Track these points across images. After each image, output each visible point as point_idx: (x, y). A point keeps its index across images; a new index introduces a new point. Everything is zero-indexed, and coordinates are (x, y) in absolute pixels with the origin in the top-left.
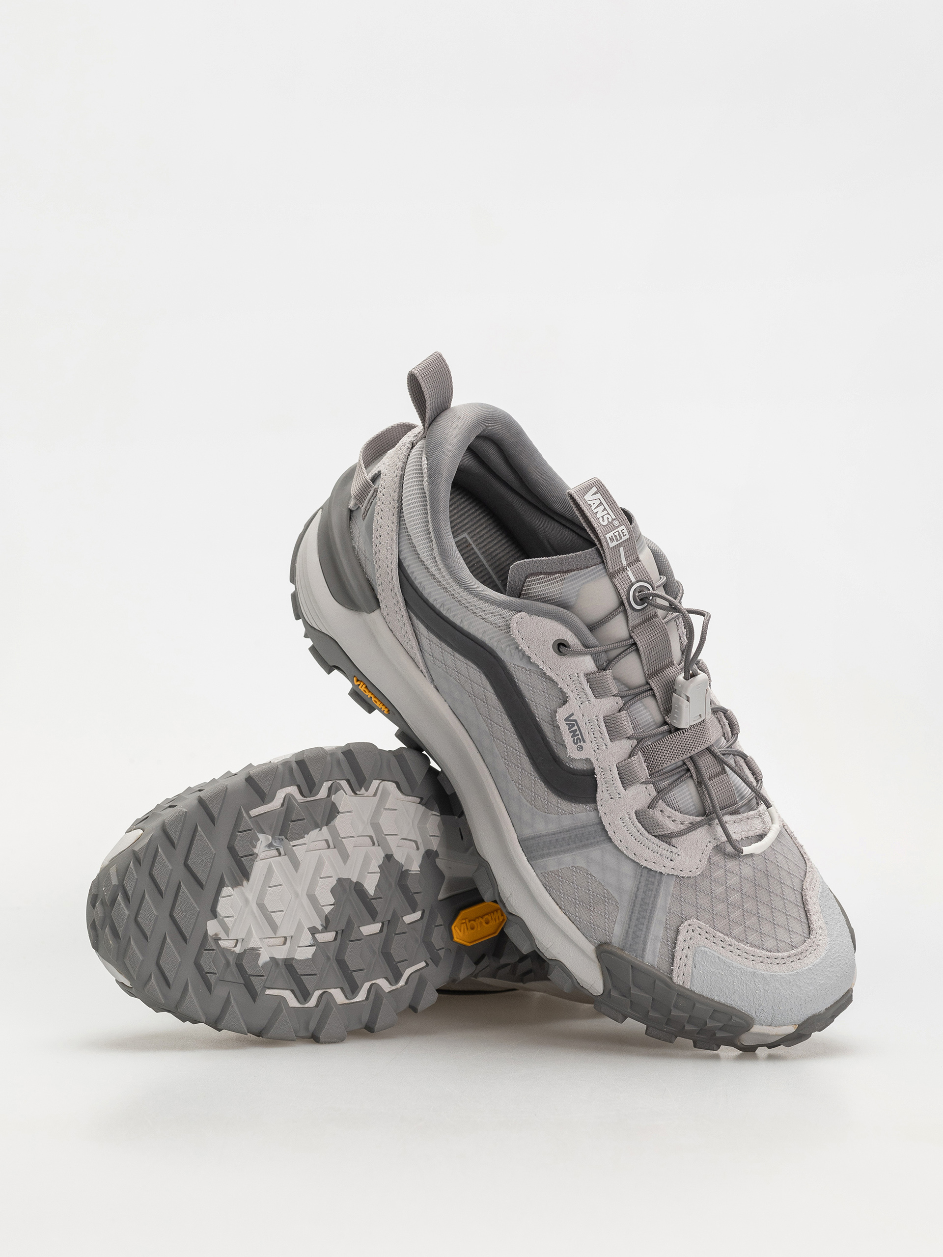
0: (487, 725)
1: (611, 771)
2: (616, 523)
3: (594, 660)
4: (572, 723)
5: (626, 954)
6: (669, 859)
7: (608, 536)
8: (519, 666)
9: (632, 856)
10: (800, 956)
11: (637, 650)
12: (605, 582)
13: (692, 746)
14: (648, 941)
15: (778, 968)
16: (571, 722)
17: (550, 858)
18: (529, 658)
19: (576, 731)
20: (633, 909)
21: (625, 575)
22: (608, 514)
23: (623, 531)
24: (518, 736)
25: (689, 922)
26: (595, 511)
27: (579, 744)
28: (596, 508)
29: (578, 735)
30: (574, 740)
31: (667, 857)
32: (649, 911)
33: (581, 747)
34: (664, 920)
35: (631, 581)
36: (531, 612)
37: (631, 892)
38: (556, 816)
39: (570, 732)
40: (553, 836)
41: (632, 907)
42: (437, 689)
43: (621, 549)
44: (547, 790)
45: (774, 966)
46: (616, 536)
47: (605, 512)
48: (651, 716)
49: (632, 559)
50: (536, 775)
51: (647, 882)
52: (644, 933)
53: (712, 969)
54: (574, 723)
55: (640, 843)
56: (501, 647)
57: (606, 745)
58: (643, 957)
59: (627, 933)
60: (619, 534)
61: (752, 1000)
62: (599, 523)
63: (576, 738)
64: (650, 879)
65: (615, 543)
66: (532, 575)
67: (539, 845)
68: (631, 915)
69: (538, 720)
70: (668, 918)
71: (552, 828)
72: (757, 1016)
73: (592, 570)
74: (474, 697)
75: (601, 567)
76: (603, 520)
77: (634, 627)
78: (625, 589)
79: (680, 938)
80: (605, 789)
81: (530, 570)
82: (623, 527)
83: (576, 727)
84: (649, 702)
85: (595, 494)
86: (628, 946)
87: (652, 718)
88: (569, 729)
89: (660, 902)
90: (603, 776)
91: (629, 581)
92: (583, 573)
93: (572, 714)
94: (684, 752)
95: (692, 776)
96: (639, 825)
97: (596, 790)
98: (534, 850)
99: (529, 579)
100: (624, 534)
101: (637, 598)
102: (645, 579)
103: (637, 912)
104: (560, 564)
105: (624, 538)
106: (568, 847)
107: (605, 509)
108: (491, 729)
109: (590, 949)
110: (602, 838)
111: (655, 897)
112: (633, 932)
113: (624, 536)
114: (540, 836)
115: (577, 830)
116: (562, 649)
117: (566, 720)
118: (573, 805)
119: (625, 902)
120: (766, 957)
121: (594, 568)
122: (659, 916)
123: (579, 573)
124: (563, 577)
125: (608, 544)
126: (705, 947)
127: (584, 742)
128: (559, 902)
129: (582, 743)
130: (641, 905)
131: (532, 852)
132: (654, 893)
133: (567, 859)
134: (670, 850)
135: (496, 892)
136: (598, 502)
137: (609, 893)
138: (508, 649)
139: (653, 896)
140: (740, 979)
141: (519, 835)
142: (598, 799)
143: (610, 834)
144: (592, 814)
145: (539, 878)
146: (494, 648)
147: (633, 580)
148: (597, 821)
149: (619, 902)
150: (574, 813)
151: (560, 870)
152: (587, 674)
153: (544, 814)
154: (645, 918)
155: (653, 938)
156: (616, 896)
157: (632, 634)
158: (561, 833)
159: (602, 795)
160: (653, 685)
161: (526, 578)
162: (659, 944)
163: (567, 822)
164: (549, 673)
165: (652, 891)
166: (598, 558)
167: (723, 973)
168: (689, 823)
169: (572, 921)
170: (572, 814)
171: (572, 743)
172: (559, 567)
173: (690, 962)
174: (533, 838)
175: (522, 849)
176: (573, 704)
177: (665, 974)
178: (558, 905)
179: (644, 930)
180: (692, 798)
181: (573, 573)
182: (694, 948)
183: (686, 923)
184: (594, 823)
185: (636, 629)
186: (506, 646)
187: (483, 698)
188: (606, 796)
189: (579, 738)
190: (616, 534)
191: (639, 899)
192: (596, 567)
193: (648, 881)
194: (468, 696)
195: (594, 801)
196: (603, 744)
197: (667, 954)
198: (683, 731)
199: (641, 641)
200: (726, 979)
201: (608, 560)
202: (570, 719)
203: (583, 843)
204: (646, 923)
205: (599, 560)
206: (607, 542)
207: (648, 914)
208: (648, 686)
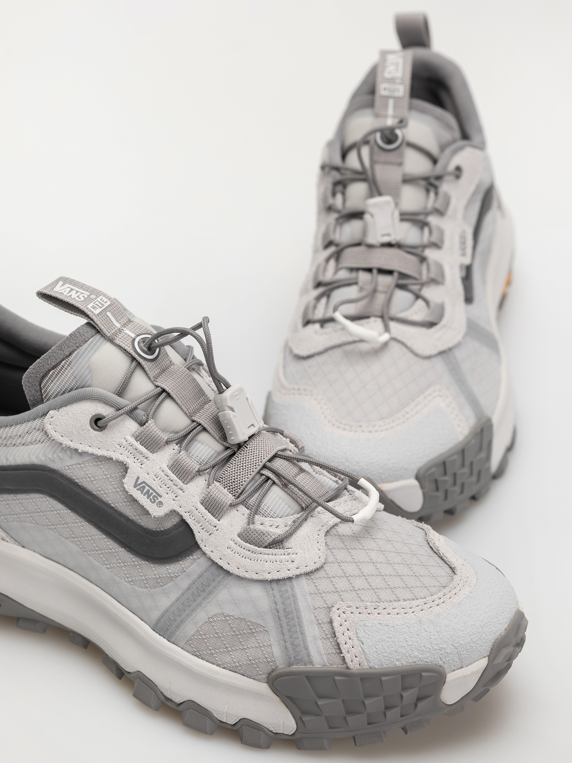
0: (77, 545)
1: (197, 510)
2: (93, 296)
3: (133, 419)
4: (142, 485)
5: (295, 668)
6: (290, 561)
7: (89, 306)
8: (72, 465)
9: (255, 577)
10: (455, 590)
11: (169, 395)
12: (108, 347)
13: (260, 456)
14: (308, 645)
15: (440, 608)
16: (140, 485)
17: (185, 624)
18: (76, 450)
19: (148, 491)
20: (280, 624)
21: (124, 334)
22: (82, 293)
23: (102, 300)
24: (105, 535)
25: (337, 606)
27: (157, 501)
28: (68, 294)
29: (152, 493)
30: (151, 500)
31: (287, 561)
32: (295, 618)
33: (161, 503)
34: (314, 619)
35: (131, 337)
36: (57, 407)
37: (272, 610)
38: (172, 582)
39: (144, 495)
40: (178, 602)
41: (278, 623)
42: (22, 546)
43: (109, 314)
44: (152, 565)
45: (435, 608)
46: (97, 305)
47: (79, 293)
48: (210, 449)
49: (124, 321)
50: (138, 559)
51: (281, 593)
52: (300, 639)
53: (379, 637)
54: (143, 484)
55: (256, 560)
56: (49, 458)
57: (182, 490)
58: (311, 663)
59: (286, 648)
60: (100, 303)
61: (431, 647)
63: (151, 497)
64: (283, 589)
65: (99, 311)
66: (43, 377)
67: (170, 619)
68: (282, 631)
69: (113, 505)
70: (316, 615)
71: (174, 597)
72: (444, 663)
73: (91, 342)
74: (53, 527)
75: (98, 336)
76: (80, 299)
77: (156, 377)
78: (128, 345)
79: (336, 624)
80: (200, 529)
81: (39, 374)
82: (101, 297)
83: (147, 488)
84: (203, 436)
85: (62, 286)
86: (293, 659)
87: (213, 449)
88: (142, 494)
89: (302, 604)
90: (193, 518)
91: (129, 338)
92: (84, 348)
93: (138, 478)
94: (256, 463)
95: (274, 483)
96: (247, 544)
97: (193, 535)
98: (168, 626)
99: (43, 384)
100: (105, 301)
101: (144, 348)
102: (143, 332)
103: (285, 624)
104: (60, 351)
106: (196, 603)
107: (77, 292)
108: (81, 546)
109: (264, 688)
110: (221, 577)
111: (294, 603)
112: (291, 644)
113: (105, 303)
114: (167, 611)
115: (196, 583)
116: (100, 423)
117: (135, 487)
118: (181, 563)
119: (270, 623)
120: (423, 604)
121: (93, 340)
122: (307, 617)
123: (81, 350)
124: (69, 361)
125: (92, 312)
126: (362, 621)
127: (161, 497)
128: (212, 660)
129: (160, 499)
130: (286, 616)
131: (168, 630)
132: (292, 599)
133: (201, 616)
134: (286, 553)
136: (68, 290)
137: (253, 623)
138: (55, 456)
139: (292, 602)
140: (410, 633)
141: (150, 624)
142: (199, 542)
143: (226, 567)
144: (202, 561)
145: (186, 650)
146: (44, 463)
147: (133, 336)
148: (209, 563)
149: (264, 625)
150: (186, 570)
151: (199, 629)
152: (133, 435)
153: (161, 588)
154: (295, 626)
155: (312, 639)
156: (260, 622)
157: (157, 383)
158: (183, 595)
159: (200, 536)
160: (198, 420)
161: (40, 385)
162: (320, 642)
163: (185, 583)
164: (100, 453)
165: (289, 598)
166: (92, 330)
167: (391, 636)
168: (292, 522)
169: (234, 671)
170: (185, 571)
171: (151, 503)
172: (61, 355)
173: (356, 642)
174: (162, 616)
175: (159, 635)
176: (135, 469)
177: (340, 666)
178: (214, 664)
179: (300, 636)
180: (283, 501)
181: (76, 352)
182: (353, 627)
183: (334, 609)
184: (207, 567)
185: (158, 379)
186: (53, 454)
187: (60, 521)
188: (205, 535)
189: (154, 496)
190: (97, 303)
191: (281, 612)
193: (281, 591)
194: (48, 529)
195: (196, 546)
196: (179, 490)
197: (331, 647)
198: (245, 446)
199: (167, 385)
200: (396, 640)
201: (102, 327)
202: (138, 483)
203: (207, 591)
204: (298, 630)
205: (94, 331)
206: (90, 311)
207: (296, 620)
208: (195, 423)
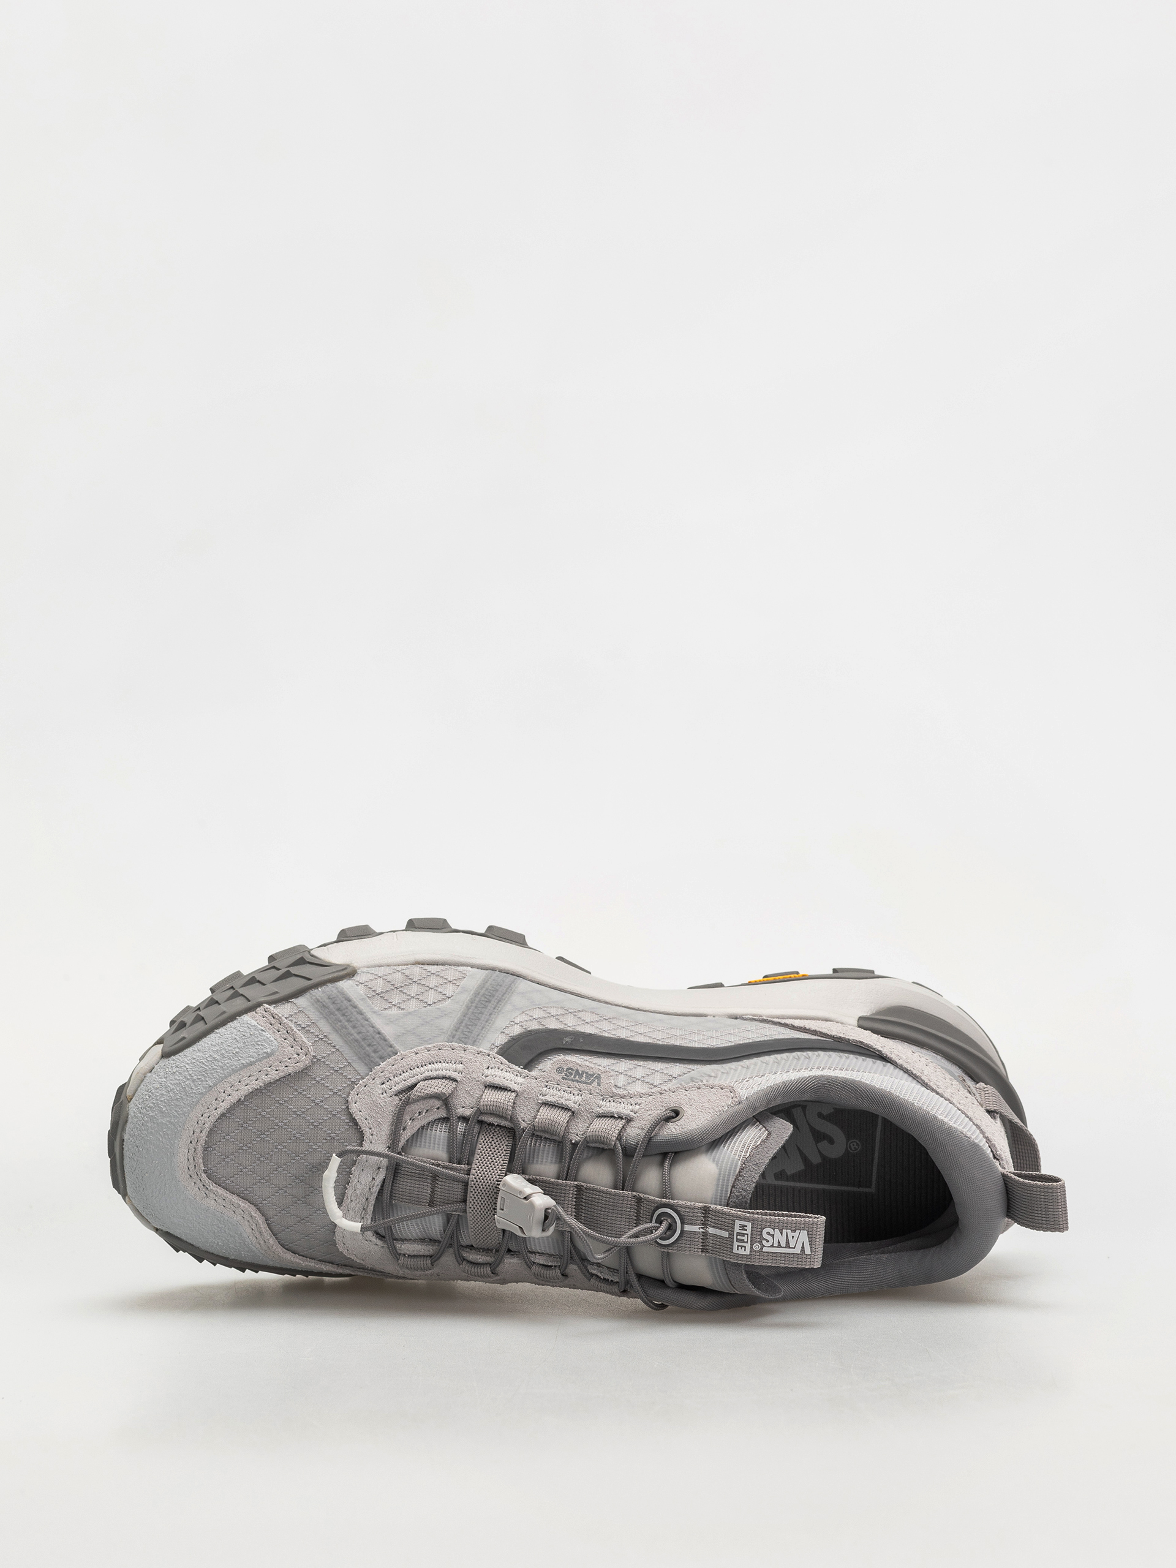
2: (757, 1247)
4: (591, 1079)
22: (772, 1246)
26: (784, 1231)
27: (565, 1071)
28: (787, 1236)
29: (575, 1076)
35: (688, 1224)
42: (735, 1017)
43: (726, 1234)
46: (743, 1235)
60: (743, 1241)
62: (769, 1227)
65: (737, 1229)
73: (727, 1191)
76: (768, 1233)
80: (503, 1067)
82: (748, 1252)
85: (803, 1247)
90: (516, 1073)
97: (508, 1060)
98: (500, 976)
100: (740, 1248)
105: (736, 1244)
107: (779, 1246)
113: (738, 1246)
127: (564, 1078)
129: (563, 1075)
135: (494, 937)
136: (792, 1245)
142: (499, 1057)
147: (687, 1228)
174: (511, 987)
188: (496, 1064)
189: (570, 1074)
190: (745, 1238)
192: (726, 1197)
195: (502, 1053)
202: (596, 1081)
206: (746, 1219)
